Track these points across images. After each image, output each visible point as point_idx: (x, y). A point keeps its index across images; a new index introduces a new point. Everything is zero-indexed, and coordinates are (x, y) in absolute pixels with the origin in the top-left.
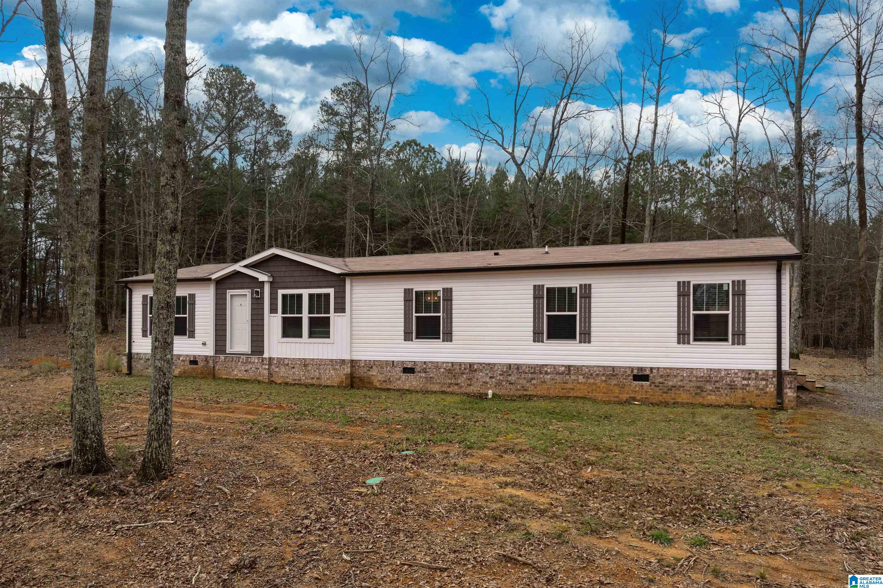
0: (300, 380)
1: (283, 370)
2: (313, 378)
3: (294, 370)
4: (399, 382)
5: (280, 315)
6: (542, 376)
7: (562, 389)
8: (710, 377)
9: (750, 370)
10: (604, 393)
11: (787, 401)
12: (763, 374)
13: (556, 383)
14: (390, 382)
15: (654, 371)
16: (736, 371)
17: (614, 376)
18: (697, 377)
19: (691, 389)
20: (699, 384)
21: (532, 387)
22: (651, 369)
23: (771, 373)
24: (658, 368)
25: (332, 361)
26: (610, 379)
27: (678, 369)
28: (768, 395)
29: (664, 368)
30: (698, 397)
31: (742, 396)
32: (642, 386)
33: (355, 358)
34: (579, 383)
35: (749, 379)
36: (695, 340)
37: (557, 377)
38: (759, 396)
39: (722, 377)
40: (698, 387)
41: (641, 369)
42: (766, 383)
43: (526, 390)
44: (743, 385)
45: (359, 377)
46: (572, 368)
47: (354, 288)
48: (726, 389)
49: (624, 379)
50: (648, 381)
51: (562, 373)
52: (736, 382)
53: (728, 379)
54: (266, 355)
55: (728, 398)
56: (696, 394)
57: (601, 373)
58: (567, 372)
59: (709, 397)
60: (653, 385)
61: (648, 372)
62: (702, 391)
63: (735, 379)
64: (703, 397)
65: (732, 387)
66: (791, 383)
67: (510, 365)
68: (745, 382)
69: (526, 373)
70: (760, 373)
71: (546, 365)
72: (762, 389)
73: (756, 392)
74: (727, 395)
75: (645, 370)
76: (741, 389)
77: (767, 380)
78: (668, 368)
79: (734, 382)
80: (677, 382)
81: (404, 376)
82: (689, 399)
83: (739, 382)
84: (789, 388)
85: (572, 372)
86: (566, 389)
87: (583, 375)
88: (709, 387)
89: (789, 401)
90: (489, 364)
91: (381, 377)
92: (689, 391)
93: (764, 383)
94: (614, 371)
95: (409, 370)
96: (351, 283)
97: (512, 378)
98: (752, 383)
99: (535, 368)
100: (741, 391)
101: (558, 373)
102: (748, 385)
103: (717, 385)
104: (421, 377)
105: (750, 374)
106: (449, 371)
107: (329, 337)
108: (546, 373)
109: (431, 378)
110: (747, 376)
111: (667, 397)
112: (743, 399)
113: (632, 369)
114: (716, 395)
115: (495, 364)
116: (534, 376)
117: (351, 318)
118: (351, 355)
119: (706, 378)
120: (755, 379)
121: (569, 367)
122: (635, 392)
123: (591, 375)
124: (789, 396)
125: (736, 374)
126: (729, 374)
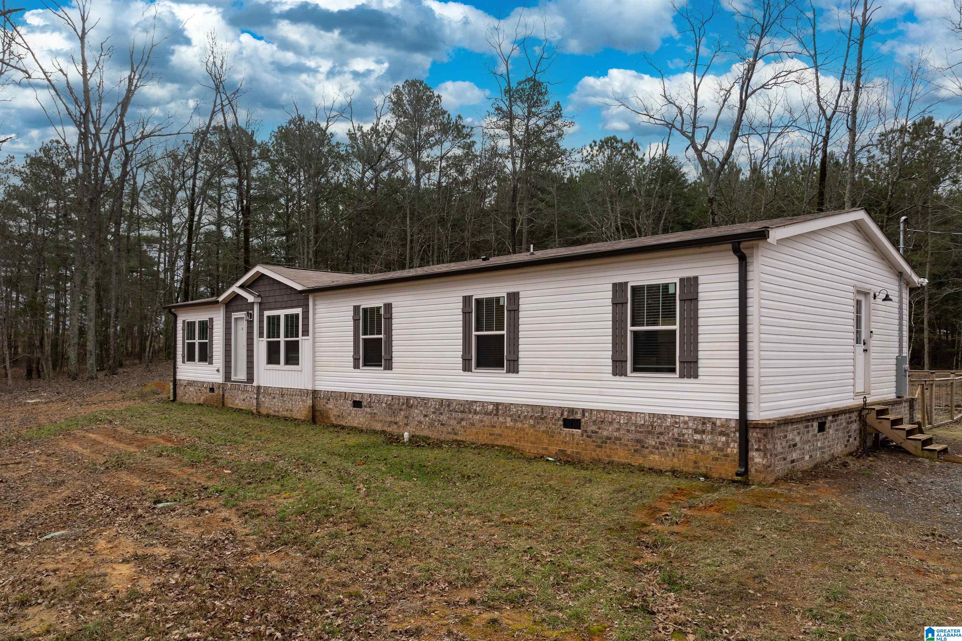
0: (278, 412)
1: (267, 400)
2: (287, 410)
3: (275, 400)
4: (350, 418)
5: (265, 339)
6: (471, 416)
7: (491, 434)
8: (652, 426)
9: (704, 418)
10: (532, 443)
11: (753, 470)
12: (722, 426)
13: (484, 426)
14: (343, 417)
15: (587, 414)
16: (687, 419)
17: (543, 419)
18: (636, 425)
19: (630, 443)
20: (639, 436)
21: (462, 430)
22: (584, 411)
23: (733, 424)
24: (591, 410)
25: (301, 390)
26: (538, 423)
27: (614, 412)
28: (729, 459)
29: (598, 411)
30: (637, 456)
31: (693, 458)
32: (573, 435)
33: (317, 388)
34: (507, 427)
35: (703, 432)
36: (635, 370)
37: (485, 419)
38: (717, 459)
39: (667, 428)
40: (638, 441)
41: (572, 411)
42: (727, 440)
43: (456, 434)
44: (695, 440)
45: (320, 411)
46: (500, 407)
47: (317, 307)
48: (672, 445)
49: (553, 424)
50: (580, 429)
51: (490, 414)
52: (686, 436)
53: (676, 430)
54: (255, 384)
55: (675, 460)
56: (635, 451)
57: (530, 415)
58: (495, 412)
59: (651, 457)
60: (585, 434)
61: (579, 416)
62: (643, 447)
63: (684, 431)
64: (645, 457)
65: (681, 443)
66: (760, 441)
67: (442, 400)
68: (698, 437)
69: (456, 411)
70: (718, 423)
71: (476, 402)
72: (721, 450)
73: (713, 453)
74: (674, 455)
75: (577, 413)
76: (692, 447)
77: (727, 435)
78: (602, 411)
79: (684, 435)
80: (612, 431)
81: (354, 410)
82: (627, 458)
83: (689, 436)
84: (758, 450)
85: (500, 412)
86: (494, 434)
87: (511, 416)
88: (651, 442)
89: (756, 471)
90: (423, 399)
91: (335, 412)
92: (627, 445)
93: (724, 439)
94: (542, 412)
95: (357, 404)
96: (314, 301)
97: (444, 418)
98: (707, 438)
99: (464, 405)
100: (692, 450)
101: (486, 413)
102: (701, 442)
103: (662, 439)
104: (367, 413)
105: (704, 423)
106: (390, 406)
107: (298, 364)
108: (476, 413)
109: (375, 414)
110: (700, 427)
111: (602, 454)
112: (695, 462)
113: (562, 409)
114: (660, 454)
115: (429, 399)
116: (464, 415)
117: (314, 342)
118: (314, 385)
119: (648, 427)
120: (712, 433)
121: (497, 405)
122: (566, 443)
123: (519, 417)
124: (756, 464)
125: (686, 423)
126: (676, 423)
